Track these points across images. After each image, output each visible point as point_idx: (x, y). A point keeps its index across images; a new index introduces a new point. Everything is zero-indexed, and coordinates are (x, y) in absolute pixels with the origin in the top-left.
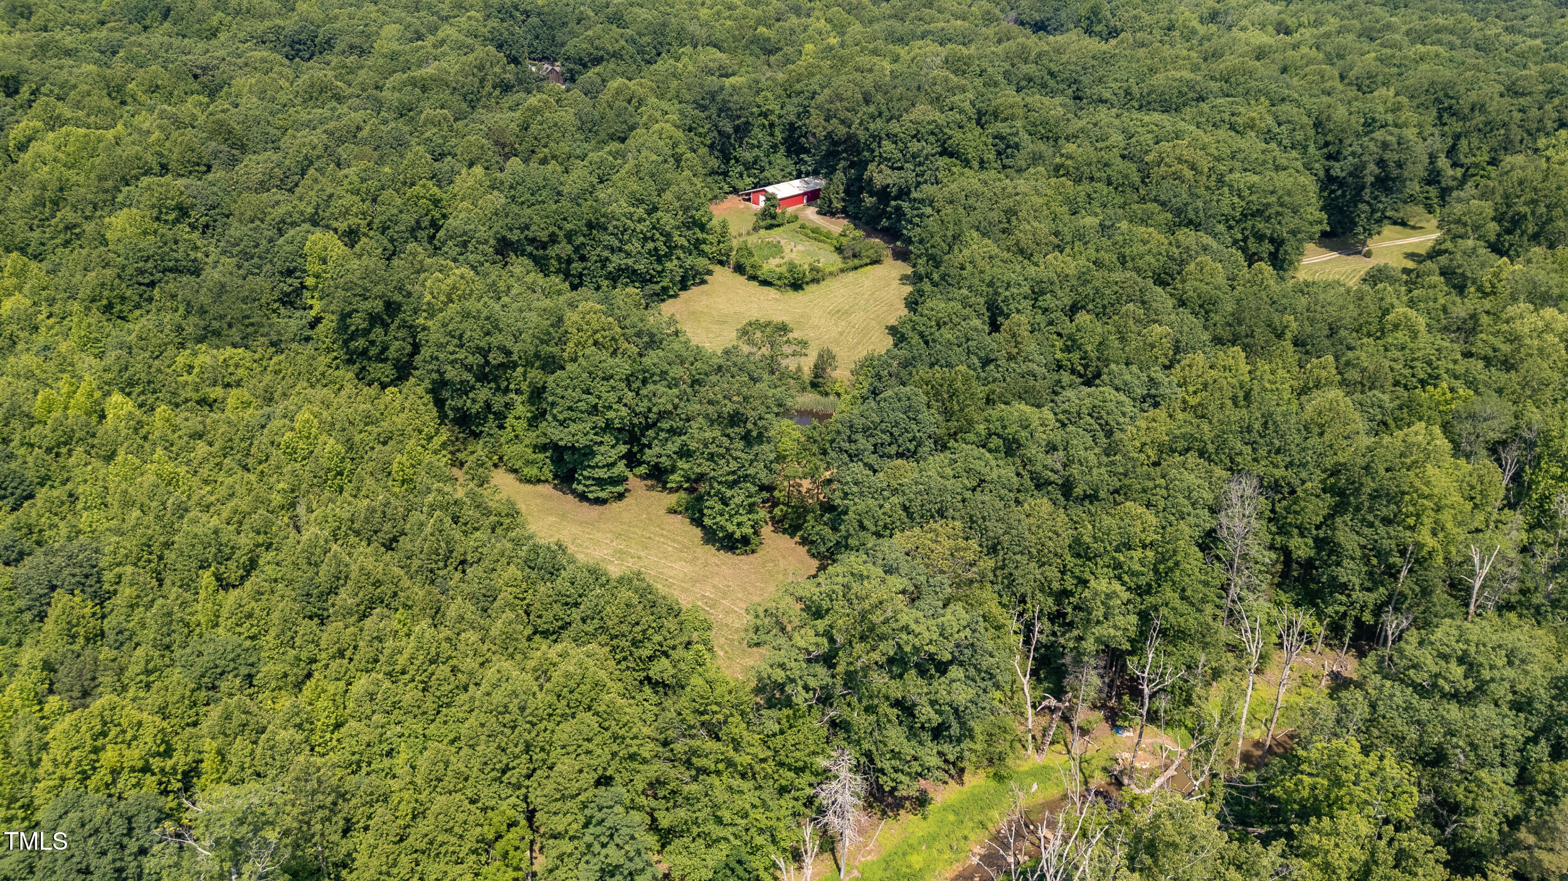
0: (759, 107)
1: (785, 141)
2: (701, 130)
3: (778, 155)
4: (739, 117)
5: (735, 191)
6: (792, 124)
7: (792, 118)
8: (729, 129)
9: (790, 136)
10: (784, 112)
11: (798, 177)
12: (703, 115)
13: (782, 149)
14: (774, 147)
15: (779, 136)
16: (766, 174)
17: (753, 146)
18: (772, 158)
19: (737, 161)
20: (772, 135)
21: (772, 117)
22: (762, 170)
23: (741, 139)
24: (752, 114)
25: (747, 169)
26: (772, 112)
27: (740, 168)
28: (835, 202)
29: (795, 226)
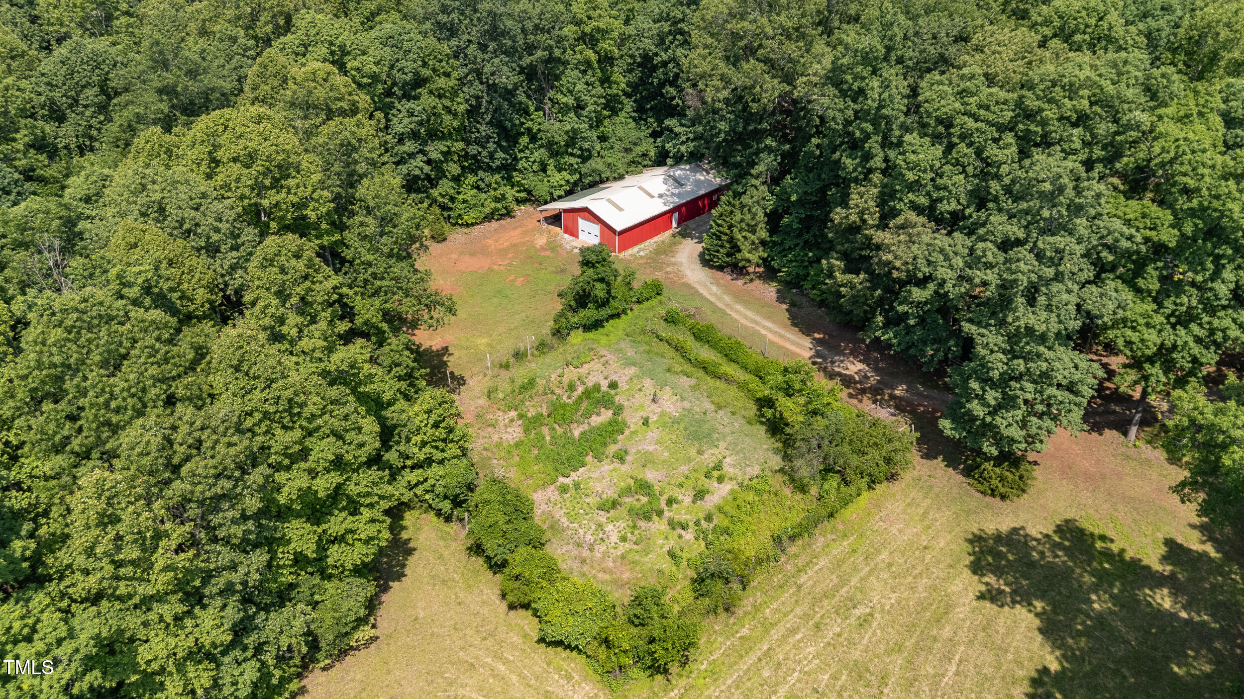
0: (578, 23)
1: (634, 88)
2: (441, 82)
3: (622, 117)
4: (531, 49)
5: (530, 198)
6: (647, 58)
7: (648, 44)
8: (507, 77)
9: (643, 81)
10: (631, 30)
11: (661, 160)
12: (445, 48)
13: (629, 105)
14: (612, 105)
15: (621, 80)
16: (596, 164)
17: (565, 110)
18: (607, 127)
19: (533, 138)
20: (606, 80)
21: (605, 45)
22: (586, 156)
23: (541, 91)
24: (560, 40)
25: (554, 154)
26: (604, 32)
27: (540, 154)
28: (745, 247)
29: (654, 310)
